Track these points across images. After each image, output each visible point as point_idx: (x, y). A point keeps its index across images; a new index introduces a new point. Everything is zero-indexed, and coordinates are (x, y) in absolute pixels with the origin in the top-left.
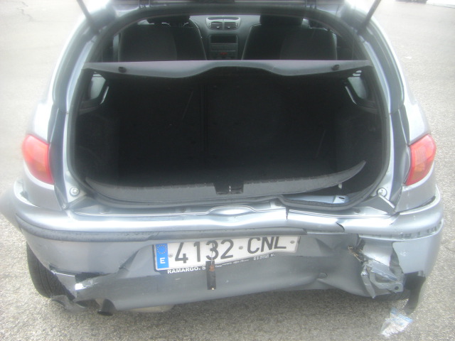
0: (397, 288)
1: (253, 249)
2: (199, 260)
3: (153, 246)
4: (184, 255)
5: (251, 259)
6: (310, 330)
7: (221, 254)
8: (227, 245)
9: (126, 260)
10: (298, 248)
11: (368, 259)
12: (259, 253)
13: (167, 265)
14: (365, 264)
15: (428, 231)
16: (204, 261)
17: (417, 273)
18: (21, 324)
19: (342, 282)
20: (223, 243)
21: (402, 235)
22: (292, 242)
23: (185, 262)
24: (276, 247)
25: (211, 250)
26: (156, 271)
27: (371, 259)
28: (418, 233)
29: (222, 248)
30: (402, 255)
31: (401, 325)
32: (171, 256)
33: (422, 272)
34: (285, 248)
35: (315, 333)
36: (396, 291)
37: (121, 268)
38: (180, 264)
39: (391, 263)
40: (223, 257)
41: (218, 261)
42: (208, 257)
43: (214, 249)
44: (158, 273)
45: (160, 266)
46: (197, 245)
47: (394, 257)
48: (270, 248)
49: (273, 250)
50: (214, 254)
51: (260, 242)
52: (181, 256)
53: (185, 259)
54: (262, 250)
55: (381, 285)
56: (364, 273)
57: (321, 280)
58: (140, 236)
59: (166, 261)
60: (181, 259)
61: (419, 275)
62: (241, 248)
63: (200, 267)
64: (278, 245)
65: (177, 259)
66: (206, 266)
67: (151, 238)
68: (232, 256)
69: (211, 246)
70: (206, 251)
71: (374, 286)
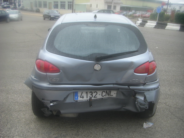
0: (146, 107)
1: (103, 95)
2: (87, 98)
3: (74, 92)
4: (83, 96)
5: (102, 98)
6: (120, 126)
7: (94, 96)
8: (96, 93)
9: (66, 96)
10: (117, 96)
11: (137, 98)
12: (105, 97)
13: (78, 99)
14: (137, 100)
15: (155, 89)
16: (88, 98)
17: (152, 102)
18: (27, 124)
19: (130, 108)
20: (94, 93)
21: (147, 90)
22: (115, 94)
23: (83, 98)
24: (110, 95)
25: (91, 95)
26: (74, 101)
27: (138, 98)
28: (152, 89)
29: (94, 94)
30: (147, 96)
31: (150, 125)
32: (79, 96)
33: (153, 101)
34: (113, 95)
35: (122, 127)
36: (146, 108)
37: (64, 99)
38: (81, 99)
39: (144, 99)
40: (94, 97)
41: (93, 98)
42: (90, 97)
43: (92, 95)
44: (75, 102)
45: (76, 99)
46: (87, 93)
47: (145, 98)
48: (108, 95)
49: (109, 96)
50: (92, 96)
51: (105, 93)
52: (82, 96)
53: (83, 97)
54: (106, 96)
55: (142, 107)
56: (136, 102)
57: (124, 108)
58: (71, 89)
59: (78, 98)
60: (82, 97)
61: (153, 102)
62: (100, 95)
63: (87, 100)
64: (111, 95)
65: (81, 97)
66: (89, 100)
67: (74, 90)
68: (97, 97)
69: (91, 93)
70: (89, 95)
71: (140, 107)
